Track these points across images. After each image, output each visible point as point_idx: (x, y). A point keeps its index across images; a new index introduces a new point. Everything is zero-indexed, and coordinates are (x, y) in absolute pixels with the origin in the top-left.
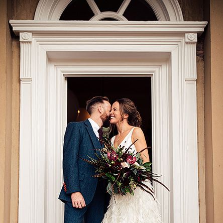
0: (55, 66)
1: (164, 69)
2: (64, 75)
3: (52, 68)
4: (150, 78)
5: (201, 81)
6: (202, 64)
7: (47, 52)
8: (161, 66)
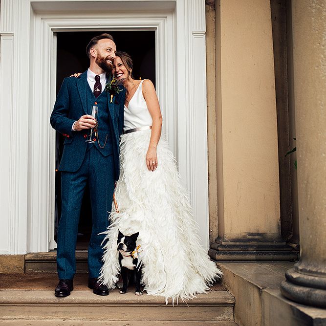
0: (42, 19)
1: (169, 20)
2: (52, 29)
3: (38, 21)
4: (153, 33)
5: (211, 34)
6: (212, 14)
7: (32, 3)
8: (166, 17)
